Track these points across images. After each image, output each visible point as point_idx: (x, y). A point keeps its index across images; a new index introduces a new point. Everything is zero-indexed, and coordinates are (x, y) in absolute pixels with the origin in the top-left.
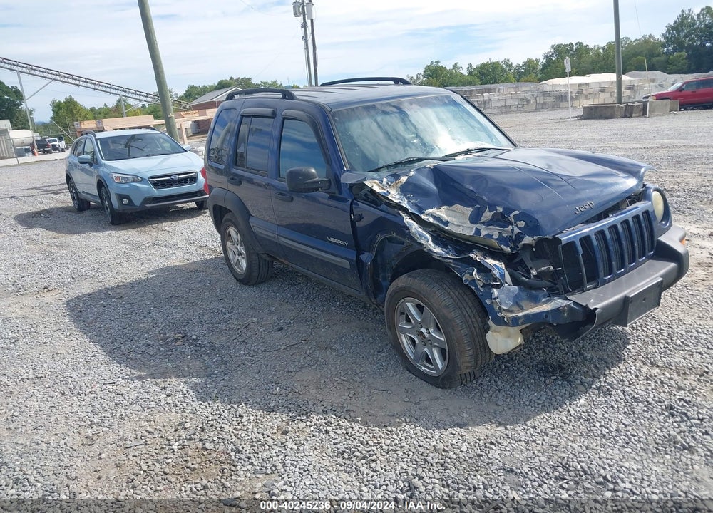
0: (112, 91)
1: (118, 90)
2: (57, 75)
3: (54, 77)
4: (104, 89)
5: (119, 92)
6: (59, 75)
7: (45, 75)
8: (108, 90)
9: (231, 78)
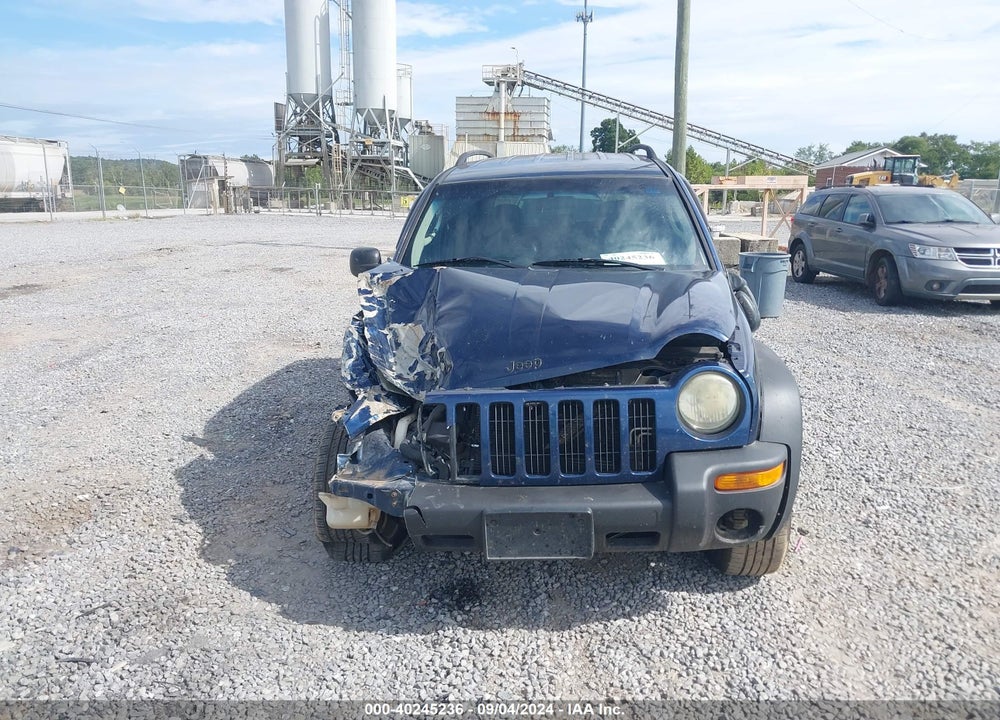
0: (721, 143)
1: (727, 141)
2: (660, 119)
3: (656, 121)
4: (711, 139)
5: (728, 145)
6: (662, 120)
7: (647, 118)
8: (716, 141)
9: (923, 135)
